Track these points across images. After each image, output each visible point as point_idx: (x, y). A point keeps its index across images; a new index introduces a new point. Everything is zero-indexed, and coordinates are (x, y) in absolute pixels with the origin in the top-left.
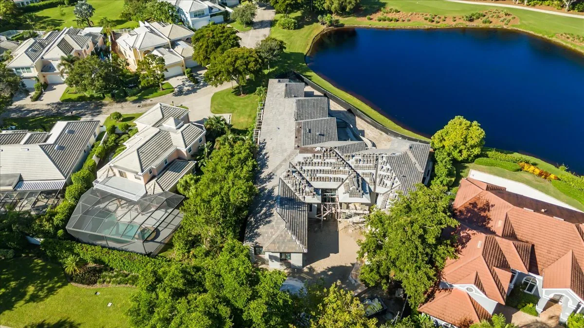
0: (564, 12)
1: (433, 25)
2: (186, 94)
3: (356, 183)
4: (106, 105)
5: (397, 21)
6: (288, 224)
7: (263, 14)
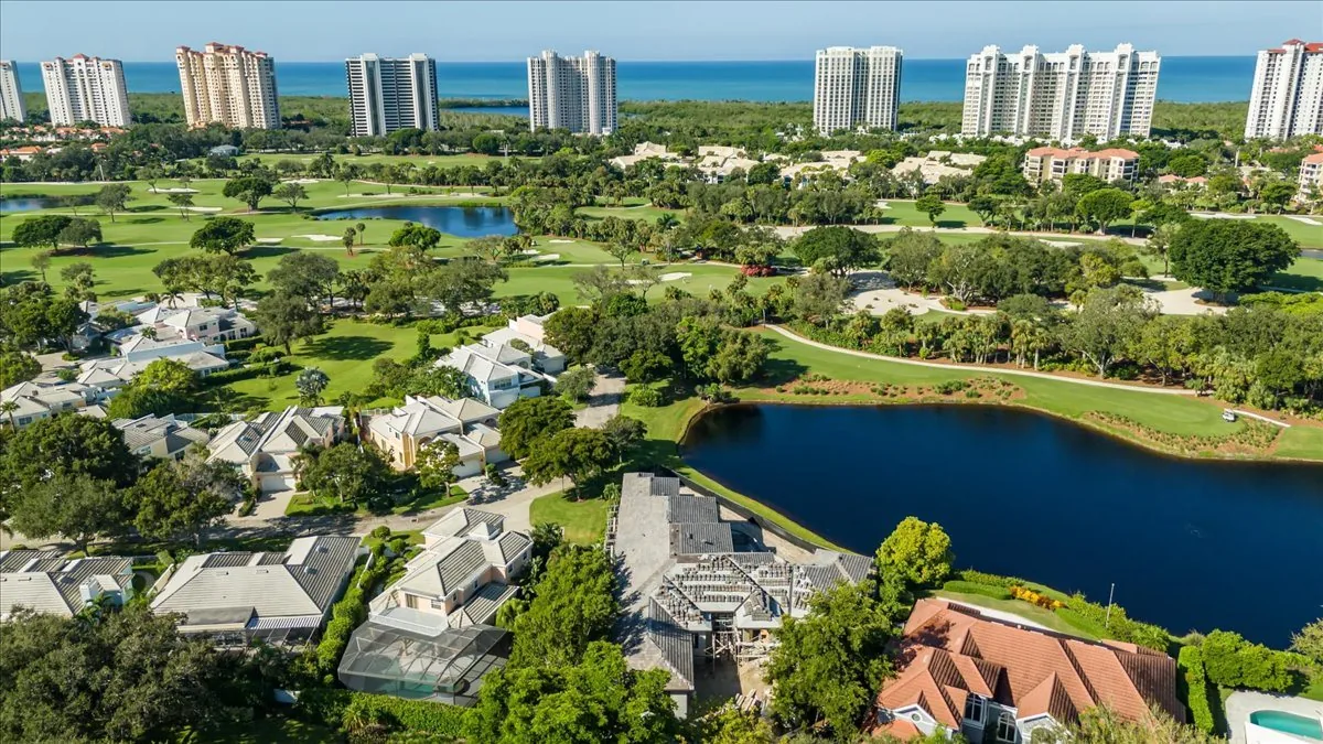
0: (1098, 380)
1: (887, 400)
2: (488, 502)
3: (762, 603)
4: (360, 520)
5: (827, 393)
6: (665, 654)
7: (606, 385)
